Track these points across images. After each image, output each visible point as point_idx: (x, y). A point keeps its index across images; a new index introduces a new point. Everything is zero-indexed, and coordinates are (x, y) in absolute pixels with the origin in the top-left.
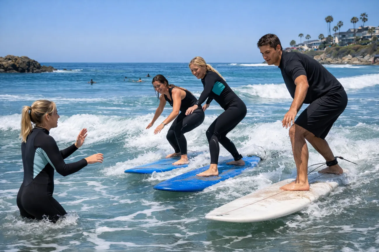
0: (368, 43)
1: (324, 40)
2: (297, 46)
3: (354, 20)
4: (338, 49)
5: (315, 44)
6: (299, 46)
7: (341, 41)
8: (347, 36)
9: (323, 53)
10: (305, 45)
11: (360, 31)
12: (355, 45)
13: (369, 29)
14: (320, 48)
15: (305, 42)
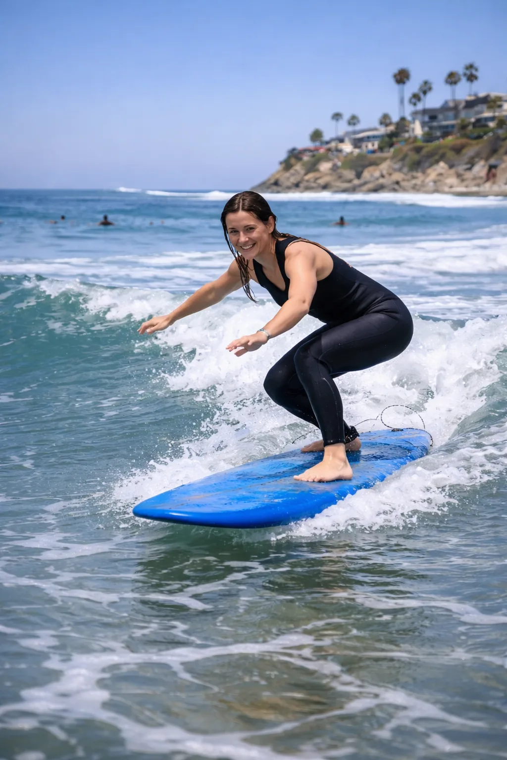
0: (486, 133)
1: (391, 128)
2: (327, 143)
3: (452, 79)
4: (418, 150)
5: (368, 137)
6: (333, 145)
7: (426, 129)
8: (440, 117)
9: (385, 159)
10: (347, 140)
11: (470, 105)
12: (457, 138)
13: (489, 99)
14: (381, 149)
15: (347, 134)
